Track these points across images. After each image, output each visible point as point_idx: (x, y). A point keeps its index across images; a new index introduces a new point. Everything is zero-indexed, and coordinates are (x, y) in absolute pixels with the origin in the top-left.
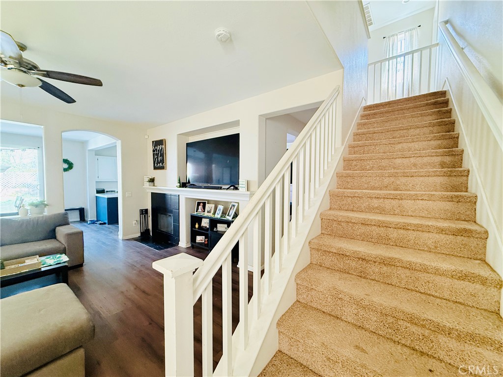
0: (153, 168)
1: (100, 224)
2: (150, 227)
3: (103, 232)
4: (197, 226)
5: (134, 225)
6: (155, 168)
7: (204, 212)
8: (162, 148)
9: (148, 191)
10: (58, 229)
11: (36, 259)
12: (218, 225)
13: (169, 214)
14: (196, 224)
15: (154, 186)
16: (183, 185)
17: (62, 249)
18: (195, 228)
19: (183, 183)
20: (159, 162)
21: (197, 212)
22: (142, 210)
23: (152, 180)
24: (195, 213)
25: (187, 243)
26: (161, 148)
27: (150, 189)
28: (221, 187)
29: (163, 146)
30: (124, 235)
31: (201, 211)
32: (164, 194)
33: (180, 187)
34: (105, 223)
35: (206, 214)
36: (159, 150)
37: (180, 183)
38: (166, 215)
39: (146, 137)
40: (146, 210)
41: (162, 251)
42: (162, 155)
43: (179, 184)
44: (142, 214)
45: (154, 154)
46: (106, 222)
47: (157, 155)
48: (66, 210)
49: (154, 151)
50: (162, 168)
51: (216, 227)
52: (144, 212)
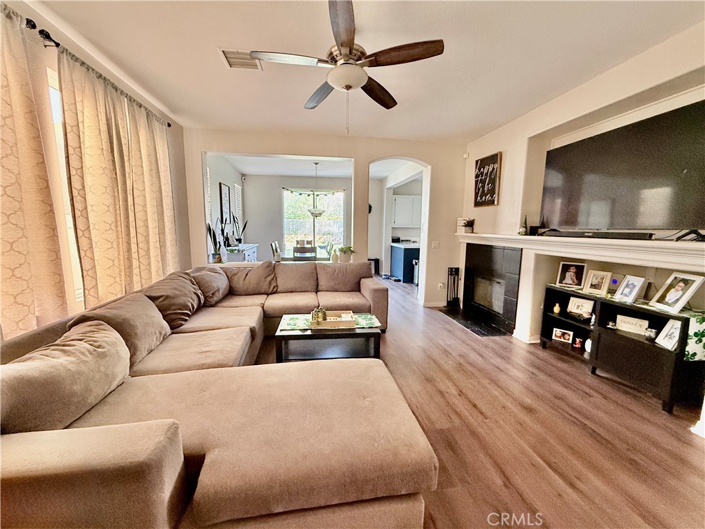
0: (473, 205)
1: (395, 281)
2: (461, 296)
3: (400, 291)
4: (557, 309)
5: (439, 289)
6: (477, 204)
7: (579, 284)
8: (493, 169)
9: (461, 241)
10: (363, 280)
11: (350, 315)
12: (619, 317)
13: (498, 281)
14: (555, 306)
15: (472, 232)
16: (533, 231)
17: (367, 306)
18: (553, 312)
19: (531, 227)
20: (486, 192)
21: (561, 282)
22: (451, 269)
23: (470, 224)
24: (558, 285)
25: (532, 335)
26: (490, 170)
27: (465, 238)
28: (651, 235)
29: (496, 166)
30: (426, 300)
31: (571, 282)
32: (491, 247)
33: (526, 234)
34: (399, 281)
35: (586, 290)
36: (486, 174)
37: (526, 227)
38: (490, 280)
39: (465, 156)
40: (457, 270)
41: (485, 338)
42: (493, 181)
43: (524, 230)
44: (451, 274)
45: (476, 182)
46: (402, 278)
47: (483, 182)
48: (369, 260)
49: (477, 176)
50: (492, 203)
51: (615, 321)
52: (454, 272)
